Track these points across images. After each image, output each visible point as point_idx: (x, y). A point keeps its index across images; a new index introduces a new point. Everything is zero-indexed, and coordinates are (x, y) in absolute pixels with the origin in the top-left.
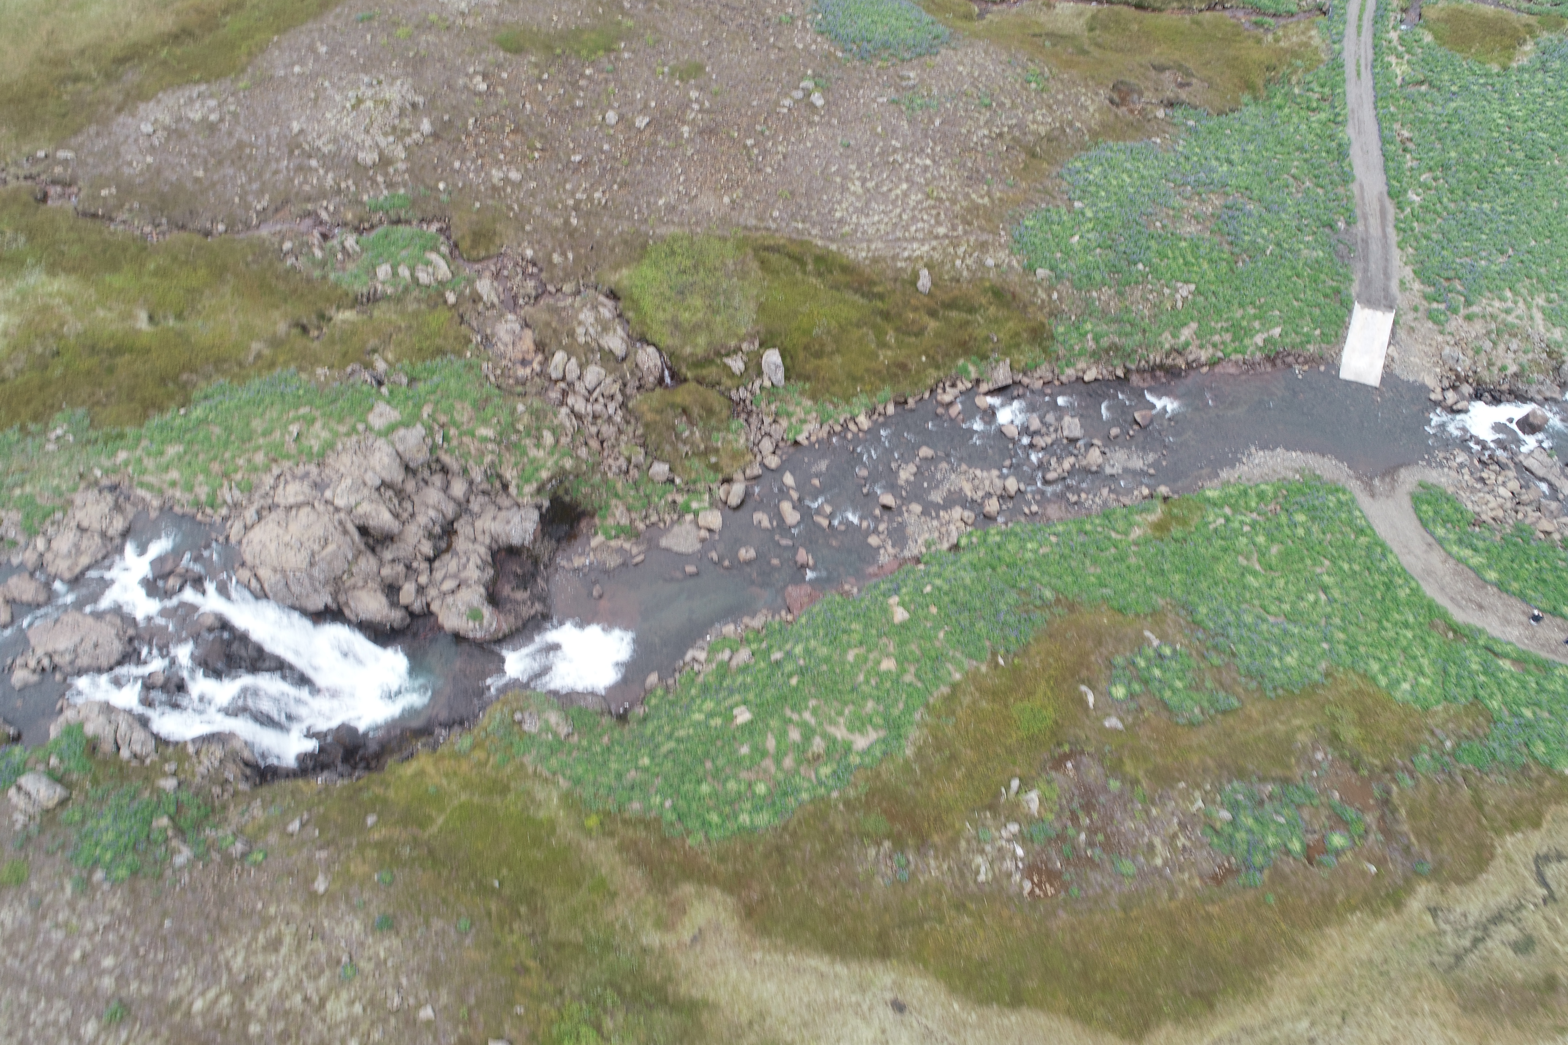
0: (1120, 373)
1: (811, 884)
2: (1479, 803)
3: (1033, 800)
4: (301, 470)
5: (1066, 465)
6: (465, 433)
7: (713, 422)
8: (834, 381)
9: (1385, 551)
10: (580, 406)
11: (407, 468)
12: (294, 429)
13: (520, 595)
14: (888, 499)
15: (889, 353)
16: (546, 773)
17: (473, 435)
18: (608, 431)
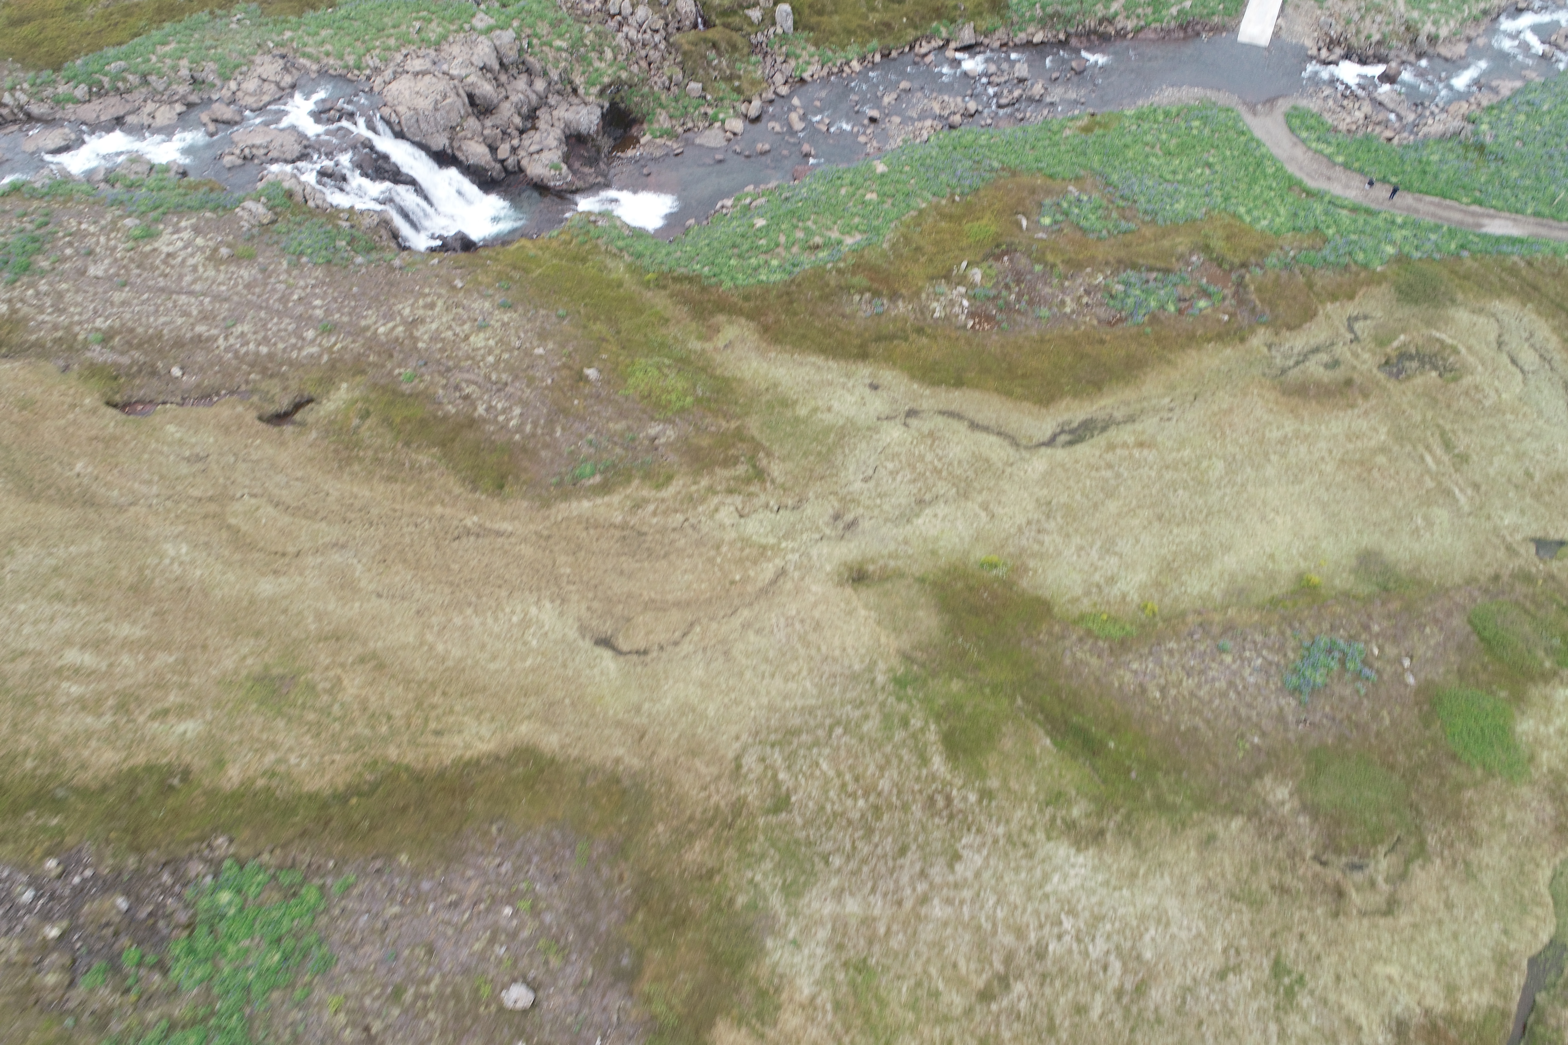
0: (1062, 36)
1: (811, 314)
2: (1310, 285)
3: (977, 275)
4: (422, 52)
5: (1017, 93)
6: (545, 44)
7: (737, 55)
8: (833, 33)
9: (1259, 144)
10: (633, 34)
11: (501, 64)
12: (417, 25)
13: (586, 170)
14: (875, 113)
15: (877, 15)
16: (615, 250)
17: (551, 46)
18: (654, 55)
